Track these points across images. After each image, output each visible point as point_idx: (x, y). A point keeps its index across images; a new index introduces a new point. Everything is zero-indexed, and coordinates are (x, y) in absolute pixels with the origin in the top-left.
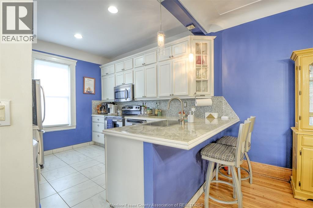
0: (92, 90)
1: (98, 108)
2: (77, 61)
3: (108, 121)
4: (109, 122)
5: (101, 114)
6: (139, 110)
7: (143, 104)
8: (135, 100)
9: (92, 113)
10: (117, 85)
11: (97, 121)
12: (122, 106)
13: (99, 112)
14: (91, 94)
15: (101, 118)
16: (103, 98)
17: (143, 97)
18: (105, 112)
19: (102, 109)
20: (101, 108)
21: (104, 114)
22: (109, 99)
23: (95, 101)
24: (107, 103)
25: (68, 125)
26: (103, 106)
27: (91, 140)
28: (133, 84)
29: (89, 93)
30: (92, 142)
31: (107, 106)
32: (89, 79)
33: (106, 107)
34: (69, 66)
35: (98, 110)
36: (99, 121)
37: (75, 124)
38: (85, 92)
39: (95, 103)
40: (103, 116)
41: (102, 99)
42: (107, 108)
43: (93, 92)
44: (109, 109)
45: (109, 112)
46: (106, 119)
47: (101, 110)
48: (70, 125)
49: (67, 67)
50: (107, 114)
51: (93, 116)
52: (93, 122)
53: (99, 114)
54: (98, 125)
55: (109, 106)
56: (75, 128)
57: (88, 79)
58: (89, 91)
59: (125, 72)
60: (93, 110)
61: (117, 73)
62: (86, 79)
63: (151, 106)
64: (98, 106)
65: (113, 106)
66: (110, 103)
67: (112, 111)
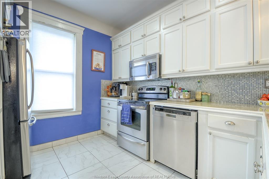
0: (102, 67)
1: (108, 90)
2: (84, 29)
3: (123, 106)
4: (125, 109)
5: (112, 96)
6: (166, 92)
7: (172, 83)
8: (162, 78)
9: (101, 95)
10: (133, 58)
11: (107, 105)
12: (138, 87)
13: (109, 94)
14: (100, 71)
15: (113, 102)
16: (114, 77)
17: (180, 71)
18: (116, 94)
19: (113, 91)
20: (112, 89)
21: (116, 97)
22: (122, 78)
23: (105, 80)
24: (120, 83)
25: (73, 109)
26: (114, 87)
27: (100, 129)
28: (160, 54)
29: (98, 71)
30: (100, 131)
31: (119, 86)
32: (99, 53)
33: (117, 88)
34: (75, 34)
35: (108, 92)
36: (110, 106)
37: (81, 109)
38: (94, 68)
39: (105, 83)
40: (116, 99)
41: (113, 79)
42: (119, 89)
43: (103, 70)
44: (121, 90)
45: (121, 95)
46: (119, 103)
47: (111, 92)
48: (74, 110)
49: (72, 35)
50: (119, 97)
51: (102, 99)
52: (102, 106)
53: (109, 96)
54: (109, 111)
55: (122, 87)
56: (80, 113)
57: (97, 52)
58: (98, 67)
59: (146, 39)
60: (103, 92)
61: (133, 42)
62: (95, 53)
63: (191, 86)
64: (108, 87)
65: (126, 87)
66: (123, 83)
67: (125, 94)
